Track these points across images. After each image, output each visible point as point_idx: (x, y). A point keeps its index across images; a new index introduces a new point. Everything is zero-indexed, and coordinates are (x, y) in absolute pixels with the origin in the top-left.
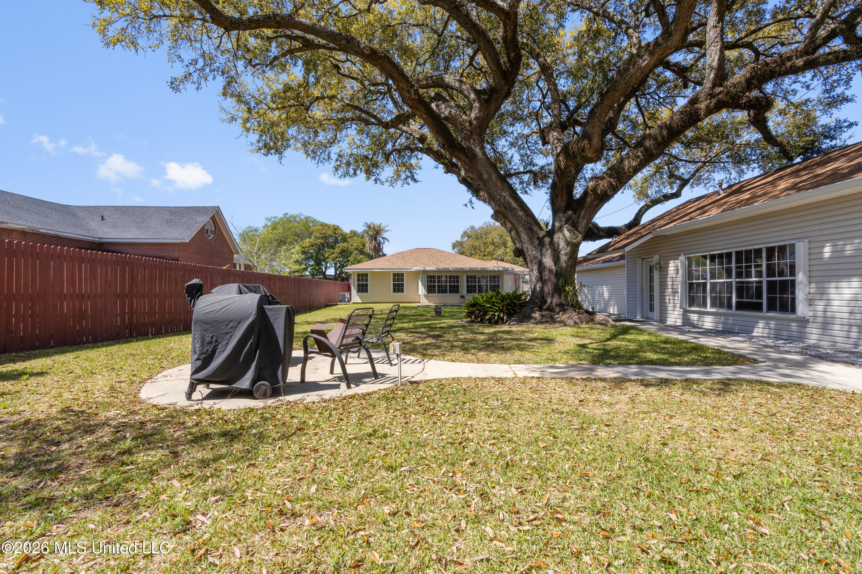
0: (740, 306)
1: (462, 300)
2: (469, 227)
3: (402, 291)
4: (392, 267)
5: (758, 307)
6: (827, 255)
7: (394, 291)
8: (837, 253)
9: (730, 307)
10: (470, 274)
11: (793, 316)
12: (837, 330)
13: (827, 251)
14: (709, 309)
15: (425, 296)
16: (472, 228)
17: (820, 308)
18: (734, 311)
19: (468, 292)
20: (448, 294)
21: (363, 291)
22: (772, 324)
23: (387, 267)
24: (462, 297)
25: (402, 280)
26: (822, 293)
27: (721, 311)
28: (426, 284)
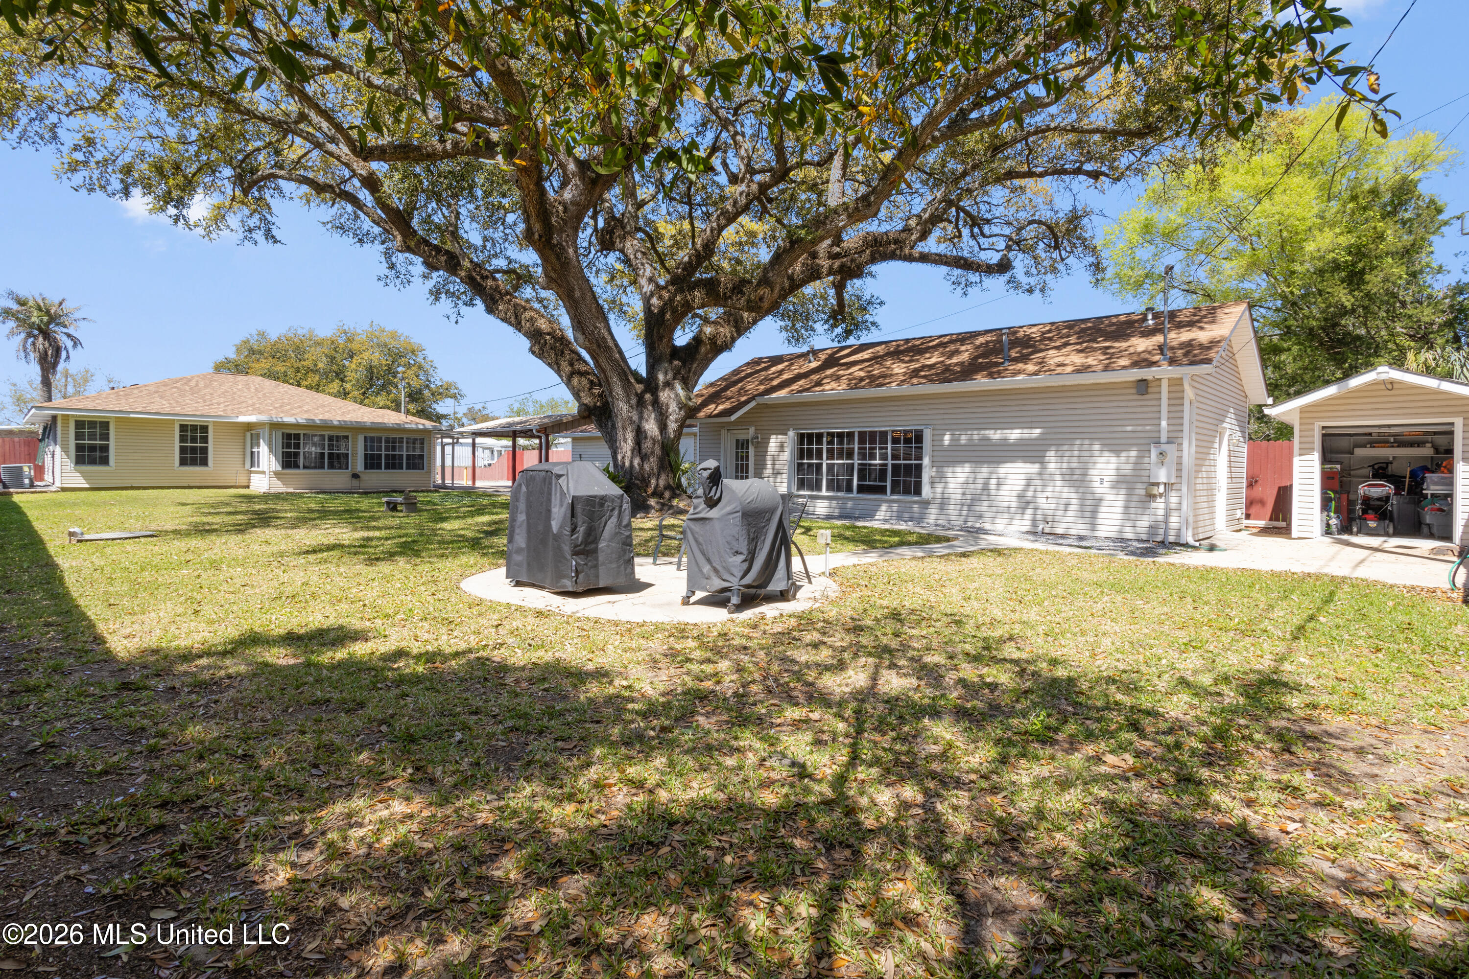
0: (861, 489)
1: (356, 483)
2: (255, 332)
3: (204, 462)
4: (178, 410)
5: (881, 490)
6: (947, 443)
7: (183, 462)
8: (955, 440)
9: (849, 489)
10: (370, 434)
11: (916, 498)
12: (952, 510)
13: (947, 438)
14: (824, 492)
15: (276, 473)
16: (262, 335)
17: (939, 490)
18: (855, 494)
19: (366, 468)
20: (326, 470)
21: (93, 462)
22: (895, 507)
23: (167, 410)
24: (355, 476)
25: (205, 440)
26: (941, 476)
27: (840, 494)
28: (280, 451)
